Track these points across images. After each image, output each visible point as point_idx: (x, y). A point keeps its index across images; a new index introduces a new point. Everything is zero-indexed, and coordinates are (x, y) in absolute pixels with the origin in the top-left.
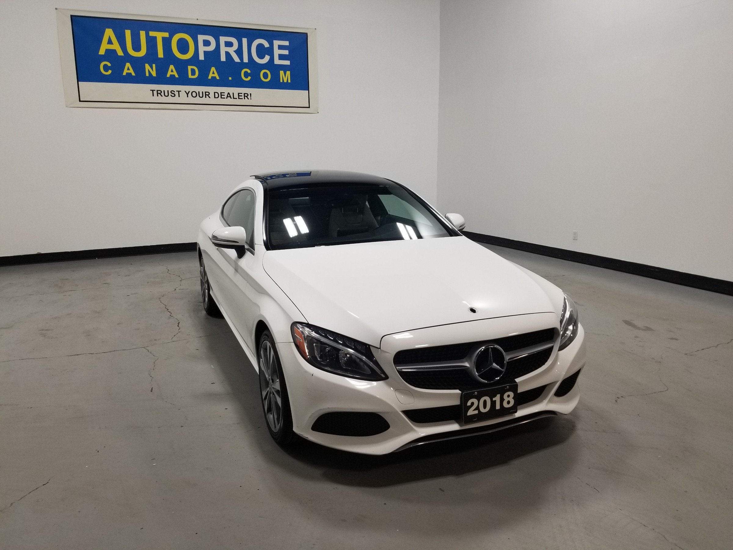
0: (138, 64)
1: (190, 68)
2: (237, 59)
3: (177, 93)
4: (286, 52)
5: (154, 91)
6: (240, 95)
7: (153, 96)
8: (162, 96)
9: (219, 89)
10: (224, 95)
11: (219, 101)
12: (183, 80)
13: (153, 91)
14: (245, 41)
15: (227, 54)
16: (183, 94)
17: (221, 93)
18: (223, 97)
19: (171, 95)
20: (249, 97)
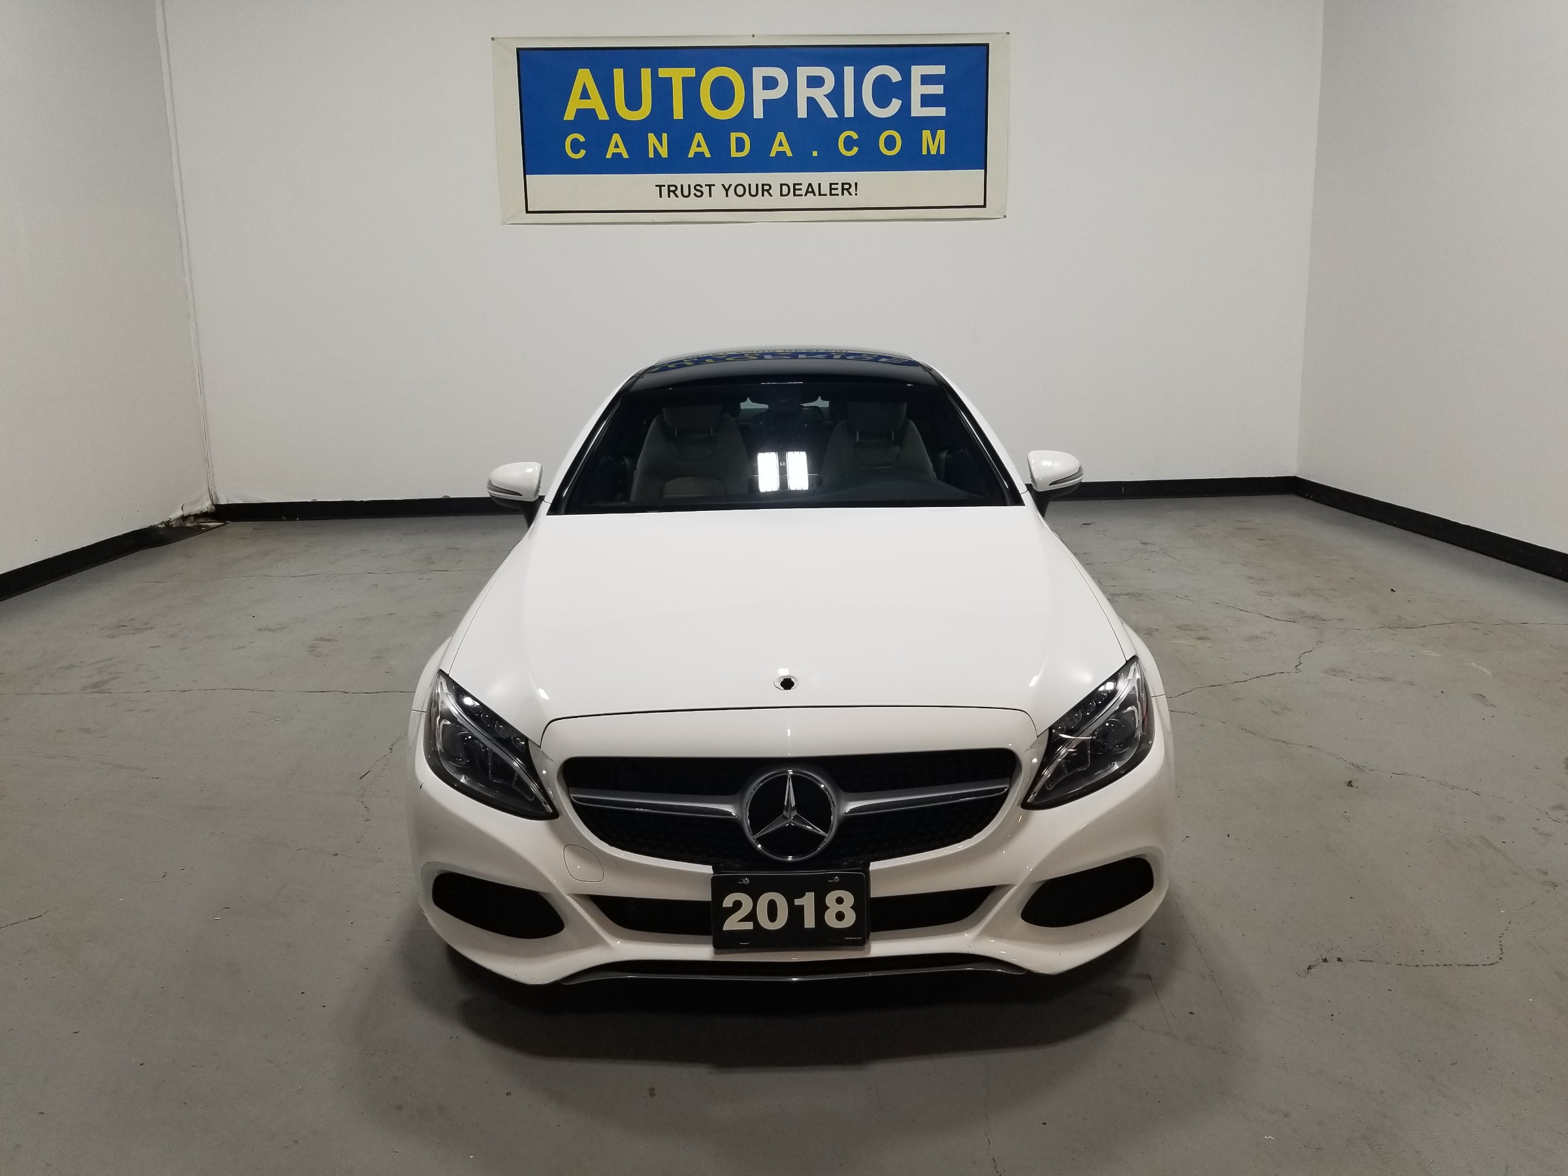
0: (634, 134)
1: (734, 136)
2: (830, 112)
3: (706, 190)
4: (938, 89)
5: (662, 188)
6: (833, 186)
7: (661, 196)
8: (677, 196)
9: (791, 178)
10: (801, 189)
11: (791, 201)
12: (720, 162)
13: (660, 186)
14: (849, 72)
15: (811, 102)
16: (718, 191)
17: (795, 185)
18: (797, 192)
19: (695, 194)
20: (852, 190)
